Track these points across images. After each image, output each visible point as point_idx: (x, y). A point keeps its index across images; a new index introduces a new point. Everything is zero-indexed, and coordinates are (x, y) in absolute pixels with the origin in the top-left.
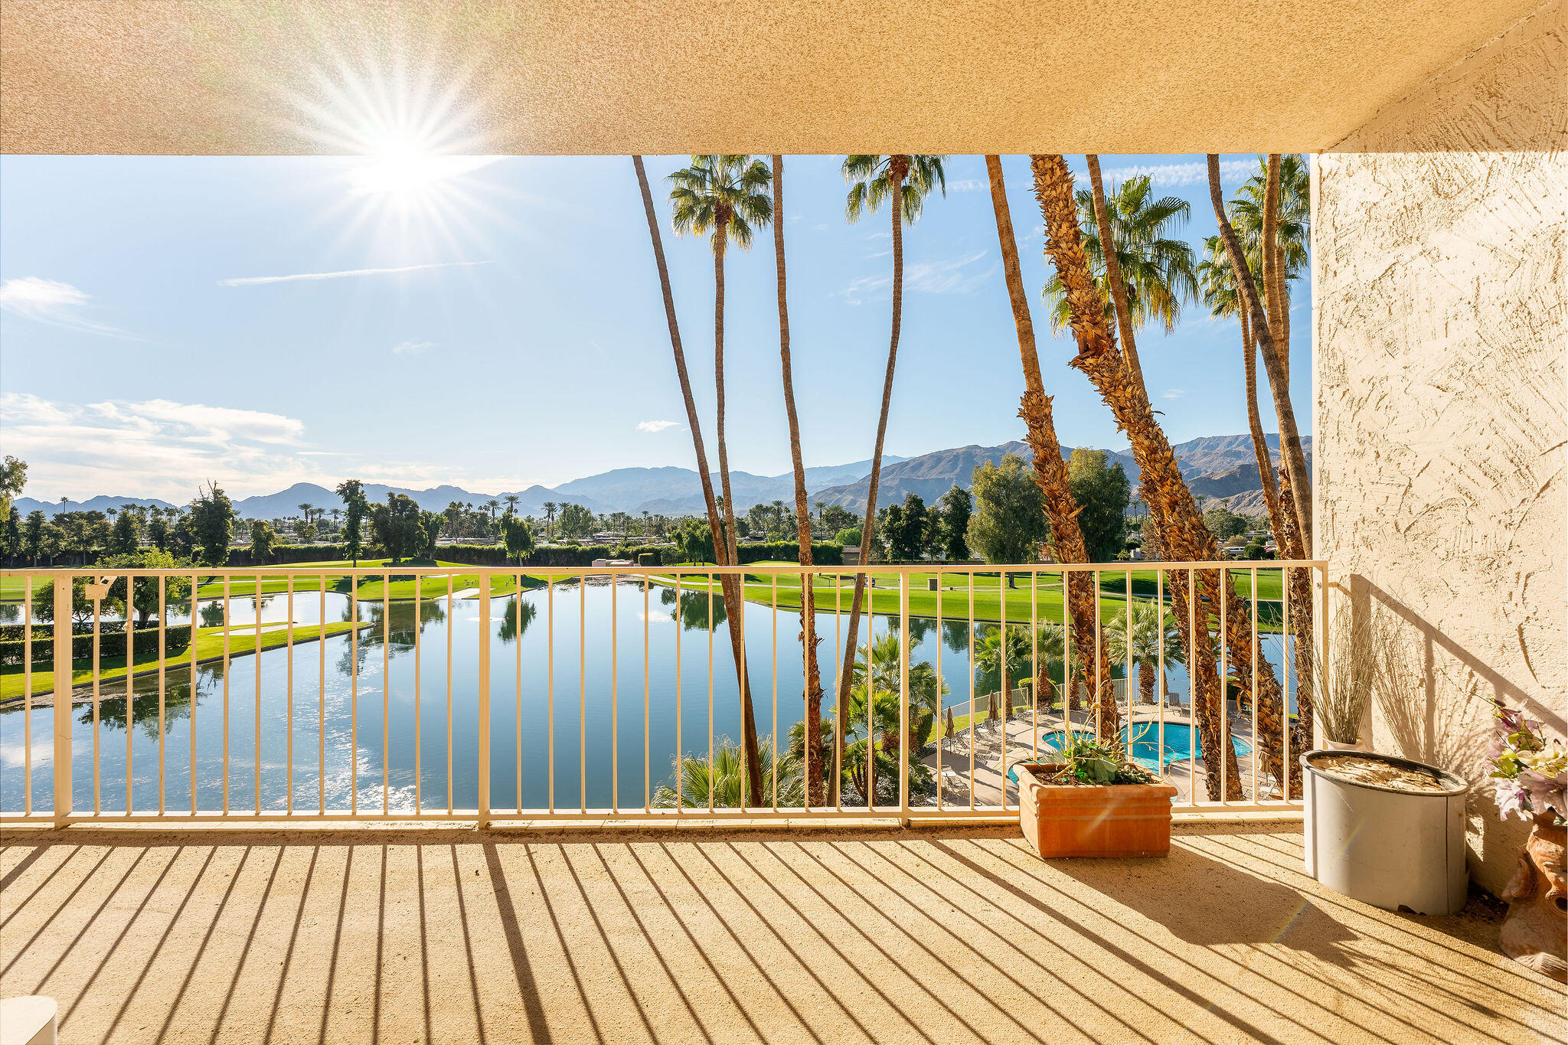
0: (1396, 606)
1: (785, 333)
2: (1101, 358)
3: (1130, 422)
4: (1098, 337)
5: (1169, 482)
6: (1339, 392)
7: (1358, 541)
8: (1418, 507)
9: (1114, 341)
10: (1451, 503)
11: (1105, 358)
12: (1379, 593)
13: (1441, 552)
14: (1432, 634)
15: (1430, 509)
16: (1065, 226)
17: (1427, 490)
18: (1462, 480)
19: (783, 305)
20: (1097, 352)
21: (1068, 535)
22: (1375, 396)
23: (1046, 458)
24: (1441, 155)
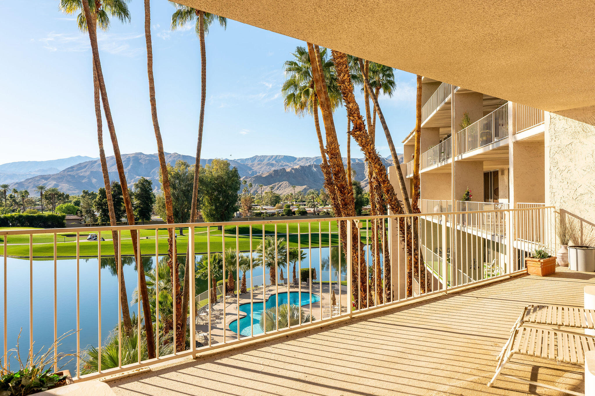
0: (573, 215)
1: (152, 89)
2: (362, 132)
3: (372, 158)
4: (361, 124)
5: (386, 183)
6: (556, 168)
7: (562, 201)
8: (578, 194)
9: (365, 126)
10: (587, 193)
11: (363, 132)
12: (568, 213)
13: (584, 203)
14: (582, 220)
15: (581, 194)
16: (346, 75)
17: (580, 191)
18: (590, 189)
19: (150, 73)
20: (360, 130)
21: (348, 203)
22: (567, 170)
23: (339, 171)
24: (584, 124)
